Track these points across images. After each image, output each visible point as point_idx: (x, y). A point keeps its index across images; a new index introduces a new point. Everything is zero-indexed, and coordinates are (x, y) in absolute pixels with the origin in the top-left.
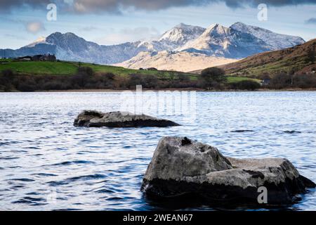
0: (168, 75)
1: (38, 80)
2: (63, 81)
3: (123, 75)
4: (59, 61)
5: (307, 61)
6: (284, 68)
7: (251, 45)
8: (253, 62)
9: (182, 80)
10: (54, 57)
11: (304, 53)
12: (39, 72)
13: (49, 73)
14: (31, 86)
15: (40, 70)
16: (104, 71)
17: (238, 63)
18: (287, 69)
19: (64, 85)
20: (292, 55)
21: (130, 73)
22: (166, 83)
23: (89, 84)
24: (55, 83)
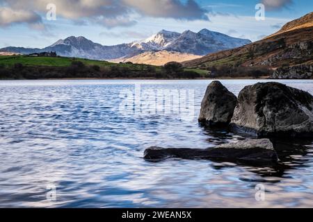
0: (139, 67)
1: (41, 71)
2: (59, 71)
3: (106, 67)
4: (59, 57)
5: (248, 57)
6: (231, 62)
7: (213, 45)
8: (211, 58)
9: (150, 71)
10: (55, 53)
11: (247, 51)
12: (43, 64)
13: (50, 65)
14: (35, 75)
15: (43, 63)
16: (92, 64)
17: (201, 59)
18: (234, 63)
19: (60, 74)
20: (239, 53)
21: (112, 66)
22: (138, 73)
23: (79, 74)
24: (54, 73)
